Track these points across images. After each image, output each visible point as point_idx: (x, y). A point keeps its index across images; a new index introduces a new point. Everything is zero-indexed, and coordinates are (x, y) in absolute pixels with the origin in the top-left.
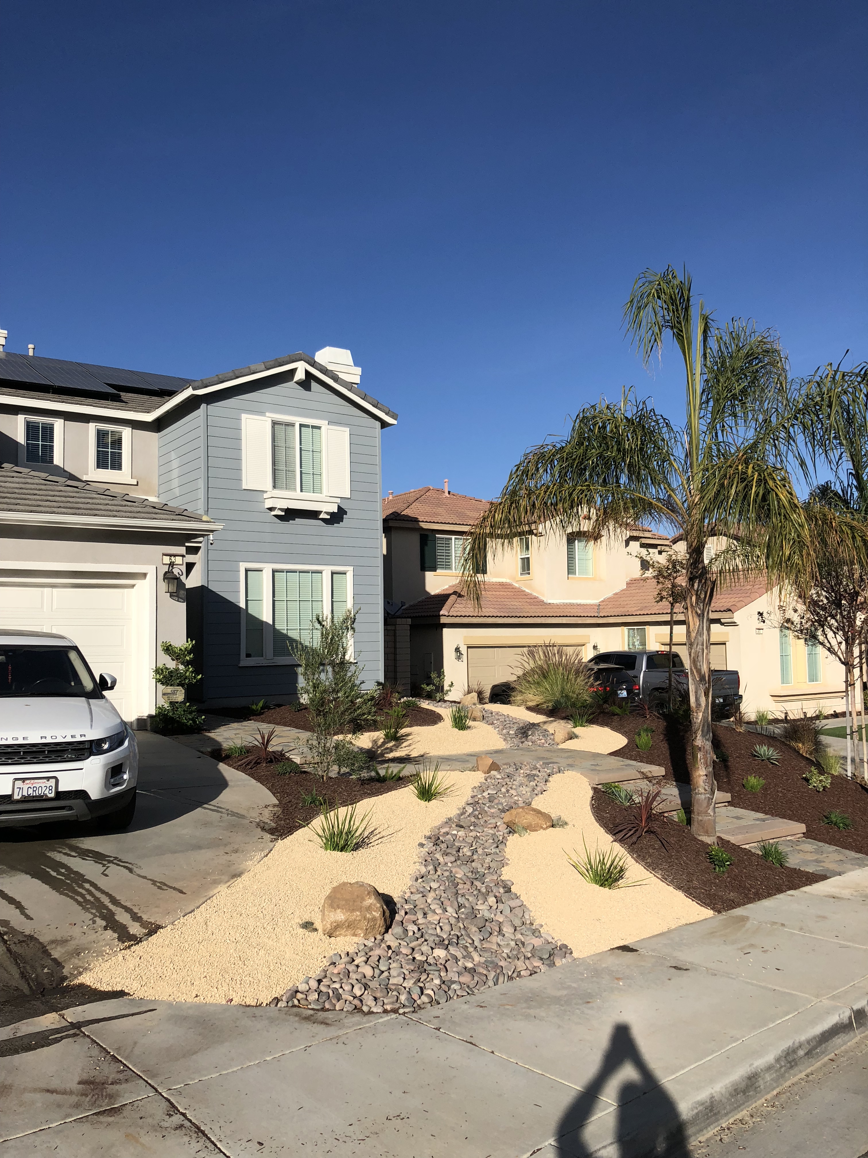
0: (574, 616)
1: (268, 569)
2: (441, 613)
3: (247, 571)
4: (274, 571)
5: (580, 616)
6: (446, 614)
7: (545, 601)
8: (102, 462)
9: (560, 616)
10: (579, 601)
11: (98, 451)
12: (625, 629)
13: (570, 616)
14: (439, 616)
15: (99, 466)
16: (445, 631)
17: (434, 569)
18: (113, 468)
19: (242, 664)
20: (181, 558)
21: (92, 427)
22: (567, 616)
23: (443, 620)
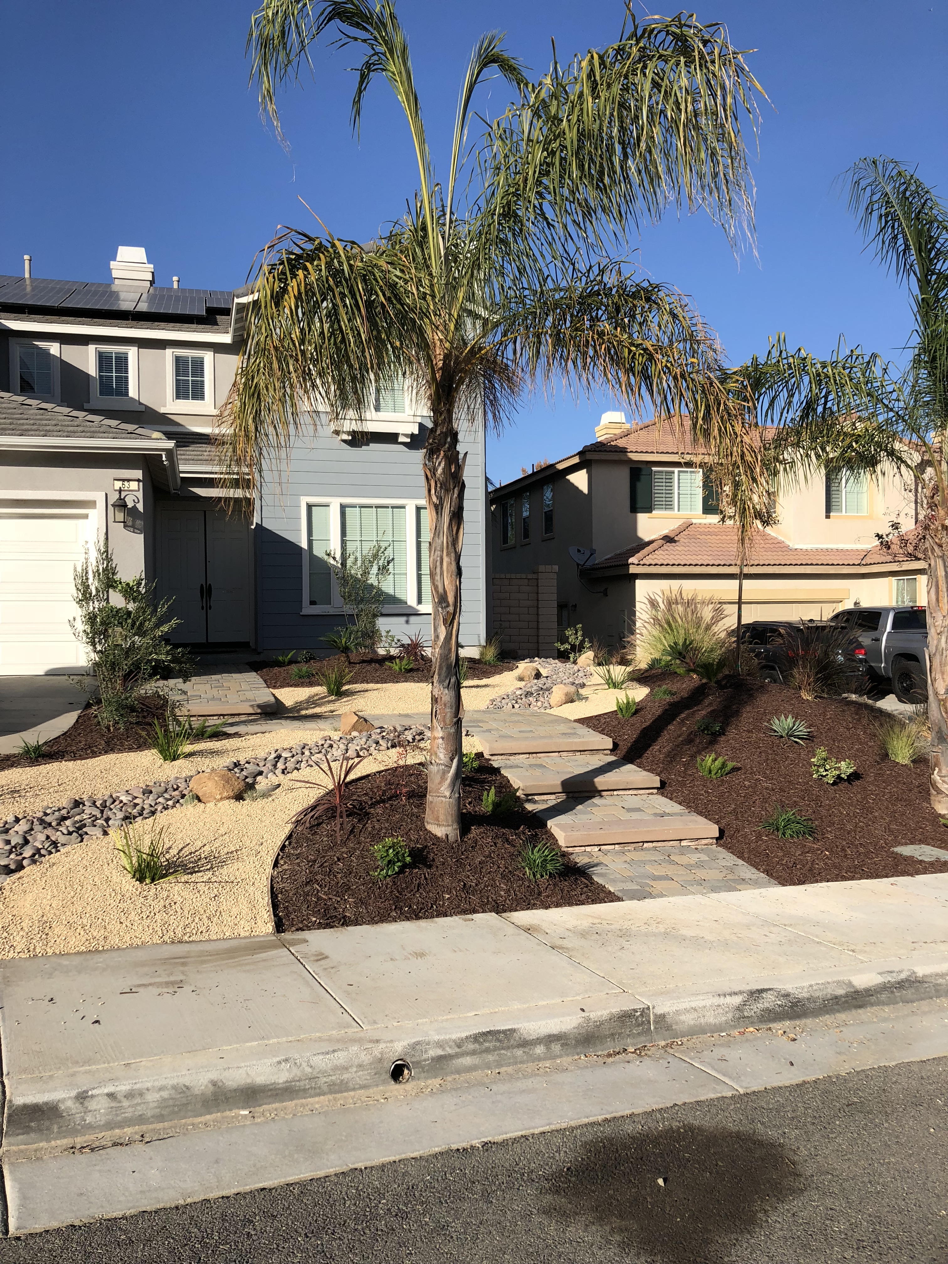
0: (822, 564)
1: (335, 503)
2: (631, 560)
3: (310, 507)
4: (343, 508)
5: (833, 565)
6: (636, 562)
7: (791, 546)
8: (181, 392)
9: (801, 564)
10: (841, 546)
11: (177, 380)
12: (893, 580)
13: (817, 565)
14: (628, 565)
15: (178, 397)
16: (638, 582)
17: (649, 509)
18: (193, 398)
19: (305, 612)
20: (136, 483)
21: (169, 354)
22: (812, 564)
23: (633, 570)
